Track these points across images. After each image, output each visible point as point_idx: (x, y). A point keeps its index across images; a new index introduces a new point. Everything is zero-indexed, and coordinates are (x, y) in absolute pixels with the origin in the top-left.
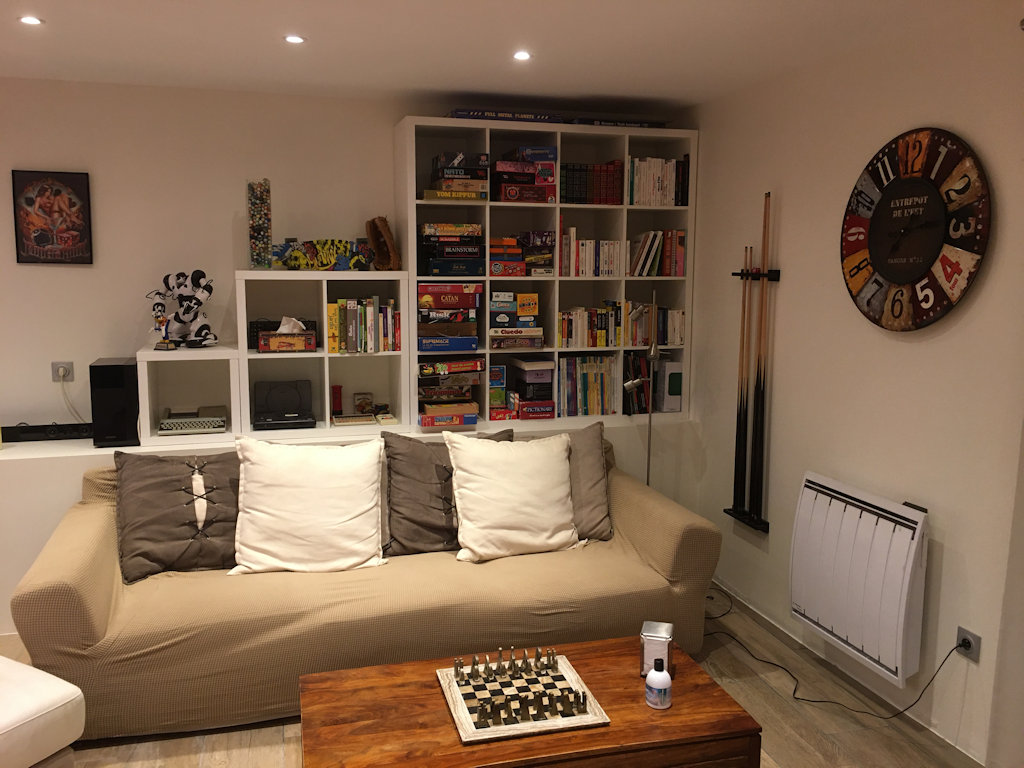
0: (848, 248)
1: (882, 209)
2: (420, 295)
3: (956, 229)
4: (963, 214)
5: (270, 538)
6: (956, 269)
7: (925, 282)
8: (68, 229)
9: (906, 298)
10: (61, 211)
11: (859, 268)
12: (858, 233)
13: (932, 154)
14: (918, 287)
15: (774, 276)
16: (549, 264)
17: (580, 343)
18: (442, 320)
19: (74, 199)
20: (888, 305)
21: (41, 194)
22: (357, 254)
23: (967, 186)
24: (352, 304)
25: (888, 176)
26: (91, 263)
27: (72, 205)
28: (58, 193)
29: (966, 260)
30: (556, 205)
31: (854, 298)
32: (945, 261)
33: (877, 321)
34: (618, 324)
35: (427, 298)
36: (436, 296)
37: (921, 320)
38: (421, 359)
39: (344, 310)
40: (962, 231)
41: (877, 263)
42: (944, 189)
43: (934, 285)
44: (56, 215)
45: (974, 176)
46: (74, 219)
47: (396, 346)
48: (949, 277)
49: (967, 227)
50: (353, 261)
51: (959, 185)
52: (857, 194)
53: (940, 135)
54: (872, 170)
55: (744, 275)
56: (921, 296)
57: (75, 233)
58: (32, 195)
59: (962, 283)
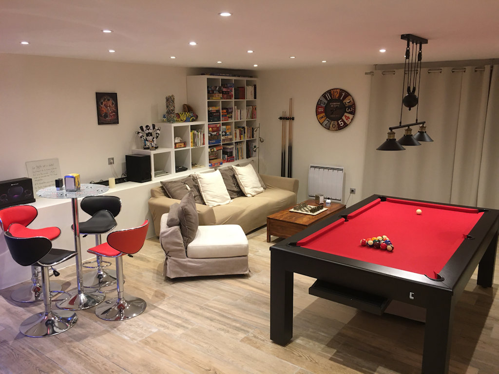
0: (317, 113)
1: (328, 105)
2: (209, 128)
3: (348, 110)
4: (349, 107)
5: (214, 198)
6: (349, 118)
7: (341, 120)
8: (112, 112)
9: (336, 124)
10: (110, 106)
11: (322, 117)
12: (321, 110)
13: (340, 95)
14: (339, 121)
15: (293, 119)
16: (231, 117)
17: (238, 140)
18: (215, 135)
19: (114, 102)
20: (331, 125)
21: (104, 101)
22: (193, 117)
23: (350, 102)
24: (195, 132)
25: (328, 97)
26: (118, 123)
27: (113, 104)
28: (109, 100)
29: (351, 116)
30: (233, 100)
31: (321, 124)
32: (346, 116)
33: (329, 129)
34: (245, 133)
35: (210, 129)
36: (212, 128)
37: (340, 128)
38: (209, 147)
39: (194, 134)
40: (349, 110)
41: (327, 116)
42: (344, 102)
43: (343, 121)
44: (108, 108)
45: (351, 100)
46: (114, 109)
47: (204, 144)
48: (347, 120)
49: (351, 110)
50: (191, 119)
51: (348, 101)
52: (319, 101)
53: (342, 91)
54: (324, 96)
55: (281, 118)
56: (340, 123)
57: (114, 113)
58: (102, 101)
59: (350, 121)
